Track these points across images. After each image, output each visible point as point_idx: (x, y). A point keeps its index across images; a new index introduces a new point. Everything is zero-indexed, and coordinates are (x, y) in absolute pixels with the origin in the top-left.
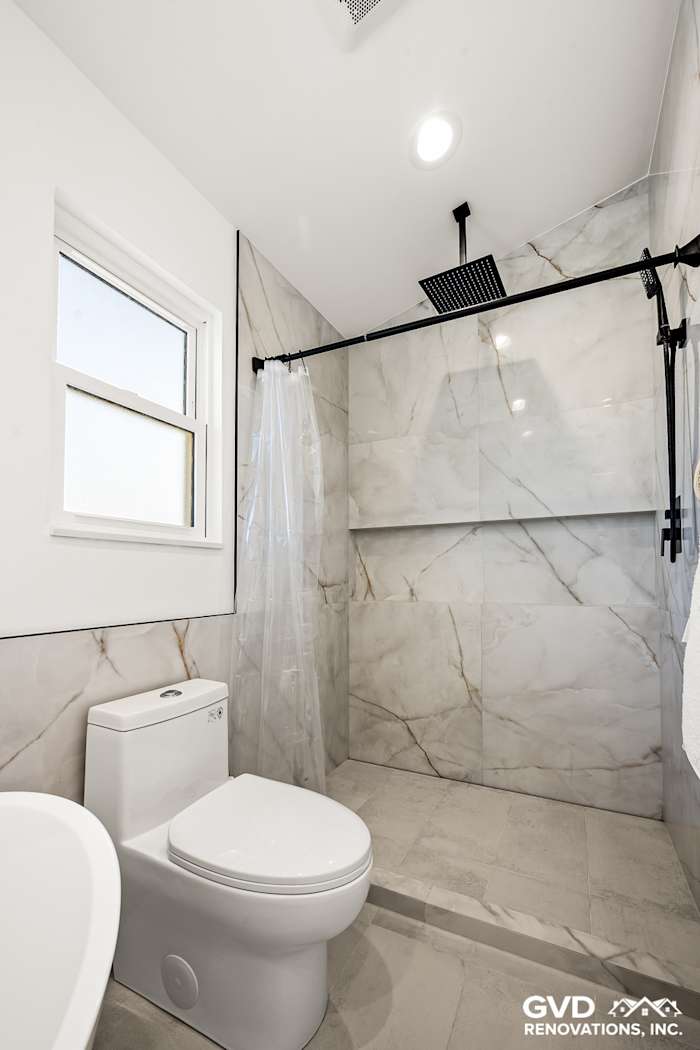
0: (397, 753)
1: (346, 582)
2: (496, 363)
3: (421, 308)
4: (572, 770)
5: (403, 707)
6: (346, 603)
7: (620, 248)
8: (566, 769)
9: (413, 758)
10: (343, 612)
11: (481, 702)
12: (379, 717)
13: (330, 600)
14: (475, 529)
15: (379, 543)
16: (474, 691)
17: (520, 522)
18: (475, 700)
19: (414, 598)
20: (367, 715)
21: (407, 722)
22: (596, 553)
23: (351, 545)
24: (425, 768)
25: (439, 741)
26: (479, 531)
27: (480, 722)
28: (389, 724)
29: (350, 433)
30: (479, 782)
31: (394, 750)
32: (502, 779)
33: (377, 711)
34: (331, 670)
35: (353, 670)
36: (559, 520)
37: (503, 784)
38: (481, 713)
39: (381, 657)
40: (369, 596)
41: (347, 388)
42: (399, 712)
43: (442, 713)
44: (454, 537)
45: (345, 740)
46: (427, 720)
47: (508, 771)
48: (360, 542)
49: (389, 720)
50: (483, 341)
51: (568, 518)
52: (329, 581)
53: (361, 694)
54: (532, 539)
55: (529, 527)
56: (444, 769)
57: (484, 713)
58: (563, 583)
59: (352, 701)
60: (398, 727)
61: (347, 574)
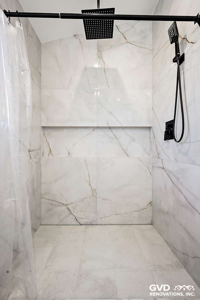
0: (63, 219)
1: (40, 149)
2: (104, 67)
3: (75, 37)
4: (126, 214)
5: (66, 200)
6: (40, 159)
7: (144, 37)
8: (125, 214)
9: (70, 220)
10: (38, 163)
11: (97, 194)
12: (55, 205)
13: (32, 157)
14: (94, 130)
15: (54, 133)
16: (94, 191)
17: (110, 128)
18: (95, 194)
19: (70, 156)
20: (50, 205)
21: (67, 206)
22: (133, 140)
23: (42, 133)
24: (76, 223)
25: (81, 211)
26: (95, 130)
27: (96, 202)
28: (60, 208)
29: (42, 84)
30: (96, 224)
31: (62, 217)
32: (104, 221)
33: (54, 203)
34: (33, 190)
35: (43, 187)
36: (122, 128)
37: (104, 223)
38: (96, 198)
39: (56, 180)
40: (50, 155)
41: (41, 63)
42: (65, 203)
43: (82, 200)
44: (86, 132)
45: (39, 218)
46: (76, 204)
47: (105, 218)
48: (46, 133)
49: (60, 206)
50: (99, 57)
51: (126, 127)
52: (32, 149)
53: (47, 197)
54: (113, 134)
55: (113, 130)
56: (82, 221)
57: (97, 198)
58: (123, 150)
59: (43, 200)
60: (64, 208)
61: (40, 146)
